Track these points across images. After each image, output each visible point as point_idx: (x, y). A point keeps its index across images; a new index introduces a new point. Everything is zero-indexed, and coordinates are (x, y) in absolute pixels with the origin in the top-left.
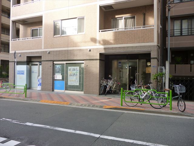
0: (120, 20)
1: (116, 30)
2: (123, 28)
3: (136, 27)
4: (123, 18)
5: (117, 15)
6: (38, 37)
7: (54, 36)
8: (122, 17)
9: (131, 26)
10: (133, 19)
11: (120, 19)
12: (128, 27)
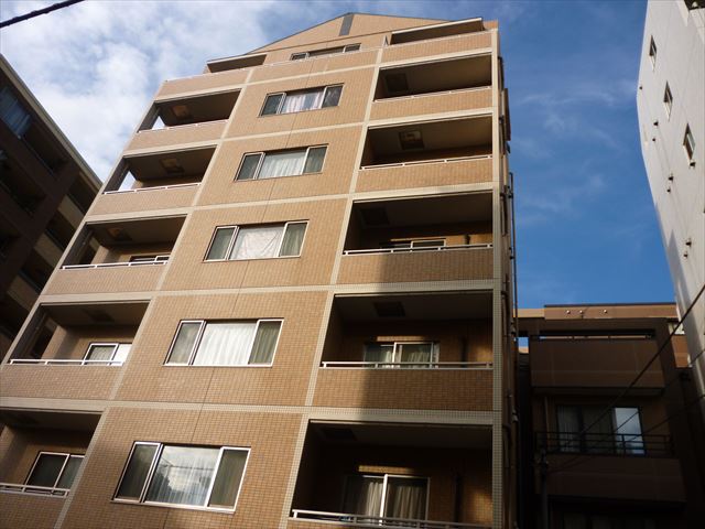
0: (371, 484)
1: (352, 518)
2: (381, 516)
3: (426, 521)
4: (386, 477)
5: (364, 464)
6: (54, 488)
7: (116, 500)
8: (383, 475)
9: (411, 514)
10: (417, 489)
11: (375, 481)
12: (398, 516)
